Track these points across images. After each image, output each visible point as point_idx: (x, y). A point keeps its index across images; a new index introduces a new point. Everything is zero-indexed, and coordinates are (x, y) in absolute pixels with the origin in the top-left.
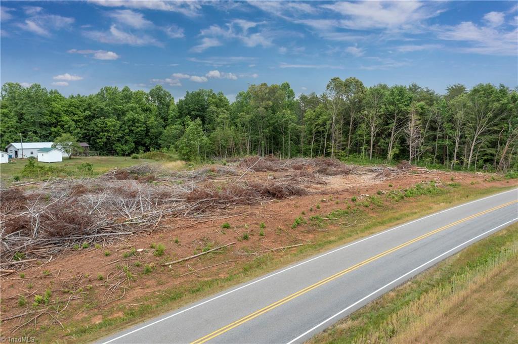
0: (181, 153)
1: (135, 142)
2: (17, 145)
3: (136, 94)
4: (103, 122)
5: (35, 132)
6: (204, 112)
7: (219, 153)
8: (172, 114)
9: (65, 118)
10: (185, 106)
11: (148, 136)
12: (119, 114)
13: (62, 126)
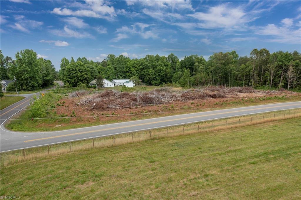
0: (181, 84)
1: (160, 80)
2: (115, 81)
3: (162, 58)
4: (148, 71)
5: (121, 75)
6: (193, 66)
7: (198, 85)
8: (177, 67)
9: (132, 69)
10: (184, 63)
11: (166, 77)
12: (154, 67)
13: (131, 73)
